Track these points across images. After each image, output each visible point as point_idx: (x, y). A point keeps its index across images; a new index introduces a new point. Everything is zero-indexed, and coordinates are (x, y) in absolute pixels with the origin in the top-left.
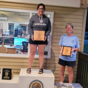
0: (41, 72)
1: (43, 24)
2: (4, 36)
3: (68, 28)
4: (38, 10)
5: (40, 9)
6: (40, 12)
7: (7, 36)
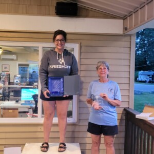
0: (62, 149)
1: (64, 67)
2: (11, 86)
3: (101, 69)
4: (54, 41)
5: (58, 40)
6: (57, 45)
7: (17, 84)
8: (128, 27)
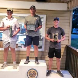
8: (69, 7)
